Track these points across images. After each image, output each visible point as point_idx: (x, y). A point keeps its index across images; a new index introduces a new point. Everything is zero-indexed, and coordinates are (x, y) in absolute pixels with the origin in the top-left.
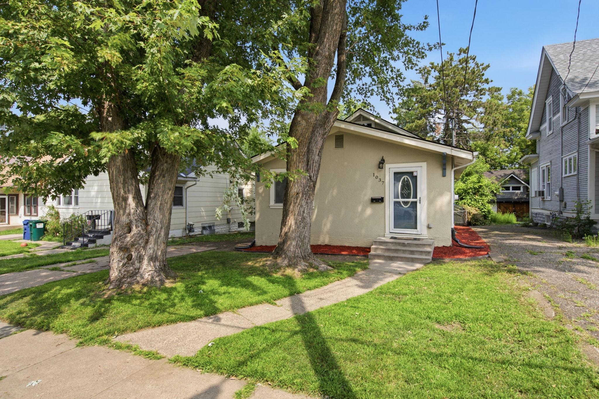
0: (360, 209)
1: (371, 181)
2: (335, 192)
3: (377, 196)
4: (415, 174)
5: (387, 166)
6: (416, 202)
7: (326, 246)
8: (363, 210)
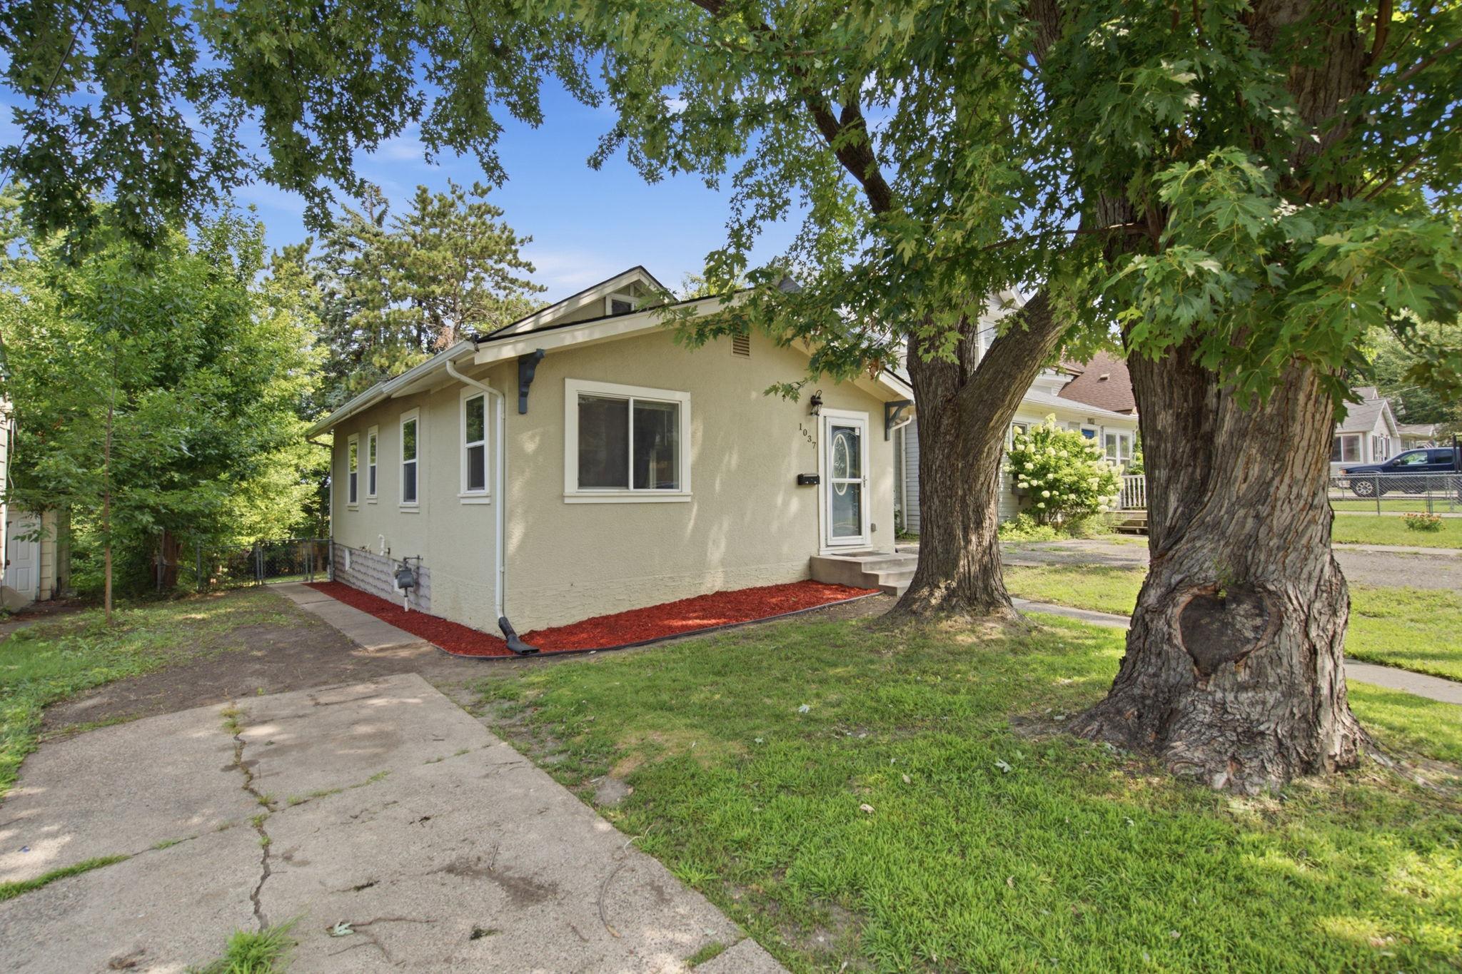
0: (779, 500)
1: (797, 441)
2: (734, 460)
3: (809, 471)
4: (857, 433)
5: (823, 411)
6: (859, 485)
7: (719, 594)
8: (786, 503)
